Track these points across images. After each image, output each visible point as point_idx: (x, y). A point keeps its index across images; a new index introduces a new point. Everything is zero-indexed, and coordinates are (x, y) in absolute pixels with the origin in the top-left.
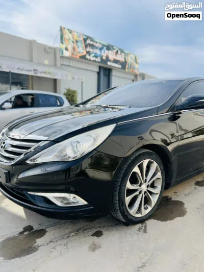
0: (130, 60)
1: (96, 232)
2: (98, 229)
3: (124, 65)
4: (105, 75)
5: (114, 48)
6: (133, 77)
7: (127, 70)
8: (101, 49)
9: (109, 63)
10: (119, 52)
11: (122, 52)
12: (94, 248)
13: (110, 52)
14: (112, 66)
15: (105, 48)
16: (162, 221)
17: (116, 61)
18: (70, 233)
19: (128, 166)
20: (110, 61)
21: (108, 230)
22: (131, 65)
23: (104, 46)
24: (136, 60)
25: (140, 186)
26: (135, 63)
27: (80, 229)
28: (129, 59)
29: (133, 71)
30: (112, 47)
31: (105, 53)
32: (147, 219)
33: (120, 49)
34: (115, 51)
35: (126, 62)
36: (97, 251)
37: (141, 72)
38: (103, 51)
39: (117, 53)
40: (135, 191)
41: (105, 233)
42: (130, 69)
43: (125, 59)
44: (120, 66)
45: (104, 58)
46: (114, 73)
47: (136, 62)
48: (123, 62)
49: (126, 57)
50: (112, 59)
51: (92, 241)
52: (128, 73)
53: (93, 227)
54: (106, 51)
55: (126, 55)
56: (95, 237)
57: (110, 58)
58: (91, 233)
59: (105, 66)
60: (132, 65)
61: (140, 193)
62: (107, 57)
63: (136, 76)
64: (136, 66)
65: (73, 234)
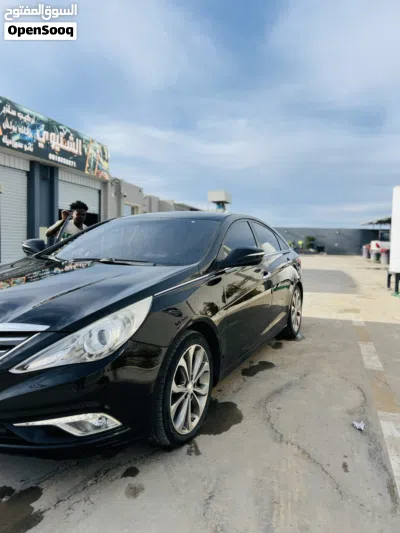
0: (92, 153)
1: (127, 470)
2: (129, 466)
3: (81, 161)
4: (43, 178)
5: (61, 127)
6: (98, 186)
7: (87, 172)
8: (34, 128)
9: (51, 156)
10: (71, 138)
11: (77, 136)
12: (134, 492)
13: (52, 134)
14: (57, 162)
15: (43, 126)
16: (215, 434)
17: (64, 153)
18: (85, 481)
19: (173, 358)
20: (53, 152)
21: (143, 463)
22: (95, 163)
23: (41, 122)
24: (104, 154)
25: (186, 386)
26: (101, 160)
27: (99, 472)
28: (91, 151)
29: (98, 174)
30: (58, 125)
31: (42, 136)
32: (195, 436)
33: (72, 132)
34: (62, 134)
35: (84, 156)
36: (141, 496)
37: (114, 176)
38: (38, 131)
39: (66, 137)
40: (180, 394)
41: (142, 468)
42: (94, 169)
43: (83, 150)
44: (73, 164)
45: (41, 145)
46: (61, 175)
47: (104, 159)
48: (78, 156)
49: (84, 146)
50: (58, 149)
51: (127, 485)
52: (89, 177)
53: (119, 465)
54: (45, 133)
55: (85, 143)
56: (130, 478)
57: (53, 147)
58: (120, 473)
59: (42, 160)
60: (97, 163)
61: (186, 397)
62: (47, 144)
63: (105, 183)
64: (105, 165)
65: (90, 482)
